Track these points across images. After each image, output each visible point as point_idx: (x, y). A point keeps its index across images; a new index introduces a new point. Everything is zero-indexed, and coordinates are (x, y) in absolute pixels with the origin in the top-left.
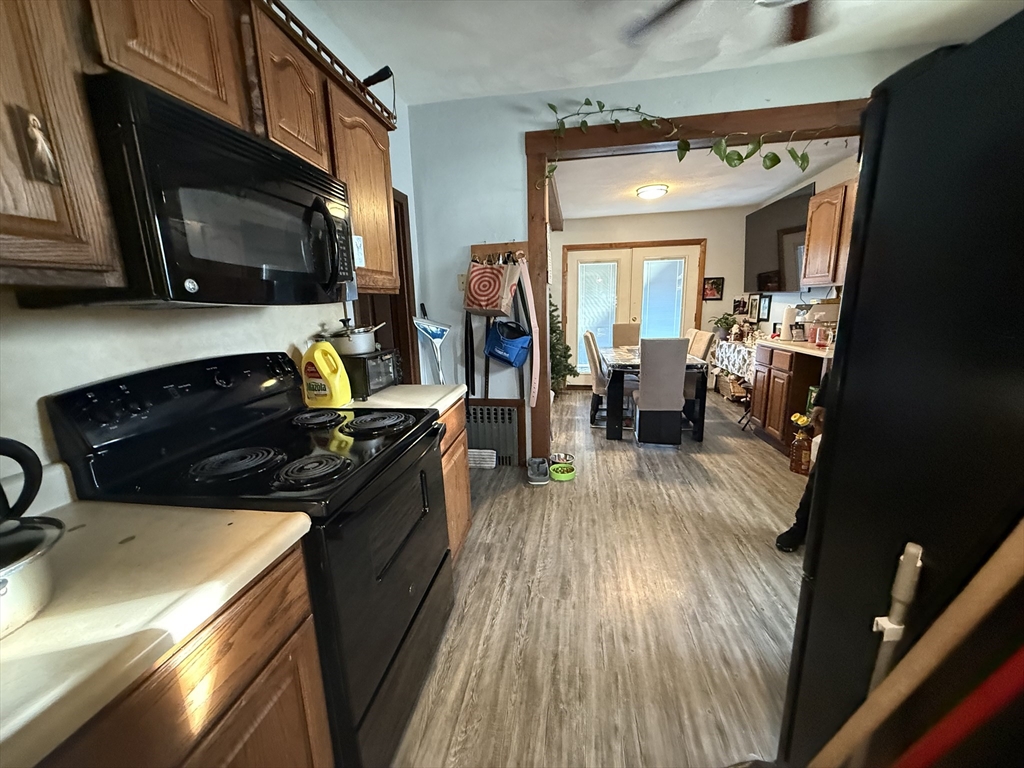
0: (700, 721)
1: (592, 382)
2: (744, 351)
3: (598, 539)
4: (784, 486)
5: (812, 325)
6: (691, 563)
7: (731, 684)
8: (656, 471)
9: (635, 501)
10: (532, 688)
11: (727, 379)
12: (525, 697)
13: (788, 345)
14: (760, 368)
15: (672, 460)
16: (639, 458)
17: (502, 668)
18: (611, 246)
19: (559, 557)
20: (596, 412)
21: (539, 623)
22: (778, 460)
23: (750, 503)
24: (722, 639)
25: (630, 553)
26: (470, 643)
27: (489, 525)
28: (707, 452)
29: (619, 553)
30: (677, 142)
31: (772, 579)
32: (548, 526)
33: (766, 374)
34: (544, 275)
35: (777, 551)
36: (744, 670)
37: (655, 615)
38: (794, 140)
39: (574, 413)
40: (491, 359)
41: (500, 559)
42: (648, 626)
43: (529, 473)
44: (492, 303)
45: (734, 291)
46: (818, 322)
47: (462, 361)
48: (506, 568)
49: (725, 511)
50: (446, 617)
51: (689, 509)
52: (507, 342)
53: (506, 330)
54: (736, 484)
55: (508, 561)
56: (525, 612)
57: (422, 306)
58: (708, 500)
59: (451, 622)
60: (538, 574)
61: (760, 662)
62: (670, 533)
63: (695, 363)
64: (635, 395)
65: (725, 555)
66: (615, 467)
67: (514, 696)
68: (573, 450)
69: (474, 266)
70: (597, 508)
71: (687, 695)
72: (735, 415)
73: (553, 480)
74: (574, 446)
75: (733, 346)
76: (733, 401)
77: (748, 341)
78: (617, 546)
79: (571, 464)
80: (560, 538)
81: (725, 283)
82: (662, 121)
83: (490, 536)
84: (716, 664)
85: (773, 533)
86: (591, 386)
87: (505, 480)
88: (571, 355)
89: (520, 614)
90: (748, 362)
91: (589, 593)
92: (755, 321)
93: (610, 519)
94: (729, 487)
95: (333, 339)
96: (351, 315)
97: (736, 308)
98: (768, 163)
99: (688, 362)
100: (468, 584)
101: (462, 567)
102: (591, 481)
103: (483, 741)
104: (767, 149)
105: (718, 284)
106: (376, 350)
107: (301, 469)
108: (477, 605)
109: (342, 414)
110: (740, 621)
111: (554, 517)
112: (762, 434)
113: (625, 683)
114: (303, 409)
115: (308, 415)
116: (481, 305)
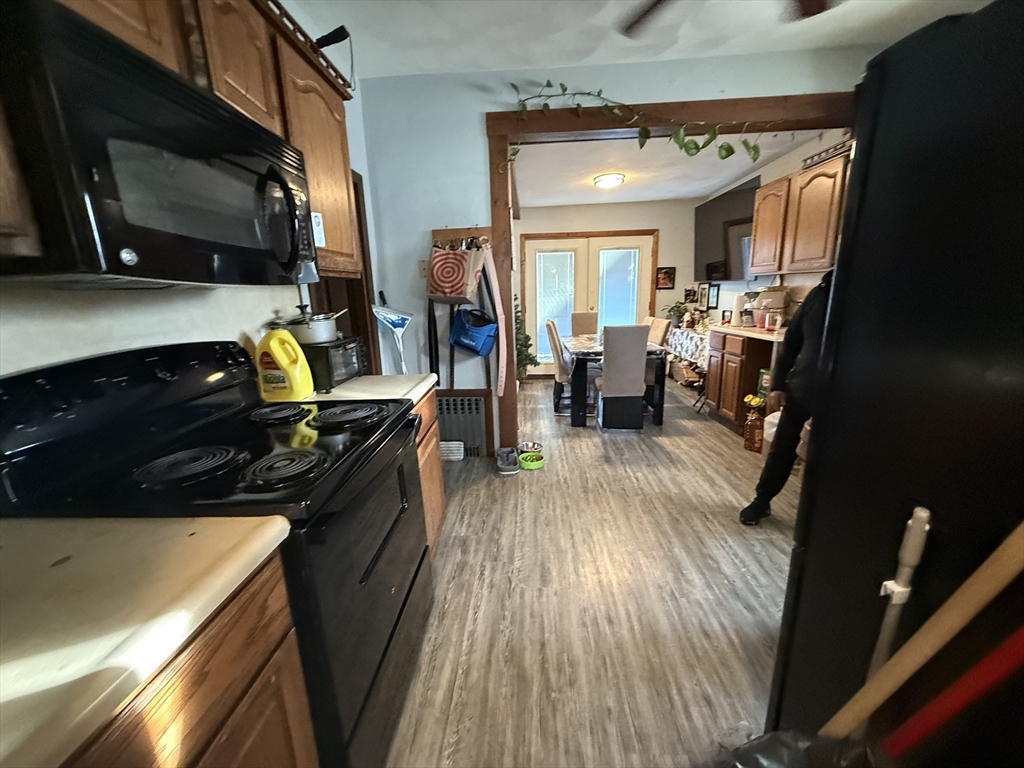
0: (688, 693)
1: (554, 371)
2: (696, 338)
3: (573, 525)
4: (741, 464)
5: (760, 312)
6: (664, 542)
7: (714, 656)
8: (622, 455)
9: (605, 486)
10: (522, 678)
11: (681, 365)
12: (516, 690)
13: (740, 331)
14: (714, 353)
15: (635, 443)
16: (604, 443)
17: (489, 662)
18: (568, 236)
19: (536, 546)
20: (559, 400)
21: (522, 614)
22: (733, 440)
23: (712, 482)
24: (701, 613)
25: (605, 537)
26: (454, 640)
27: (462, 517)
28: (668, 435)
29: (595, 538)
30: (638, 129)
31: (740, 552)
32: (522, 515)
33: (720, 359)
34: (507, 262)
35: (741, 525)
36: (724, 640)
37: (636, 594)
38: (747, 132)
39: (536, 402)
40: (456, 349)
41: (476, 551)
42: (630, 607)
43: (499, 463)
44: (457, 289)
45: (685, 280)
46: (767, 308)
47: (425, 352)
48: (484, 560)
49: (690, 489)
50: (427, 615)
51: (657, 491)
52: (474, 331)
53: (471, 318)
54: (698, 464)
55: (485, 553)
56: (507, 603)
57: (381, 293)
58: (673, 480)
59: (431, 620)
60: (517, 564)
61: (737, 632)
62: (642, 515)
63: (654, 349)
64: (598, 382)
65: (694, 531)
66: (583, 453)
67: (504, 689)
68: (540, 438)
69: (436, 252)
70: (569, 494)
71: (673, 670)
72: (690, 399)
73: (523, 469)
74: (540, 433)
75: (686, 333)
76: (686, 386)
77: (699, 328)
78: (592, 530)
79: (539, 452)
80: (536, 526)
81: (677, 273)
82: (623, 107)
83: (464, 529)
84: (697, 638)
85: (735, 508)
86: (554, 375)
87: (475, 472)
88: (531, 345)
89: (503, 605)
90: (700, 348)
91: (569, 578)
92: (705, 309)
93: (582, 505)
94: (691, 467)
95: (290, 327)
96: (307, 301)
97: (686, 296)
98: (724, 153)
99: (649, 348)
100: (446, 579)
101: (438, 563)
102: (562, 469)
103: (476, 739)
104: (722, 139)
105: (670, 273)
106: (338, 339)
107: (271, 468)
108: (457, 600)
109: (306, 407)
110: (715, 594)
111: (528, 506)
112: (715, 415)
113: (613, 665)
114: (260, 404)
115: (267, 410)
116: (445, 293)
